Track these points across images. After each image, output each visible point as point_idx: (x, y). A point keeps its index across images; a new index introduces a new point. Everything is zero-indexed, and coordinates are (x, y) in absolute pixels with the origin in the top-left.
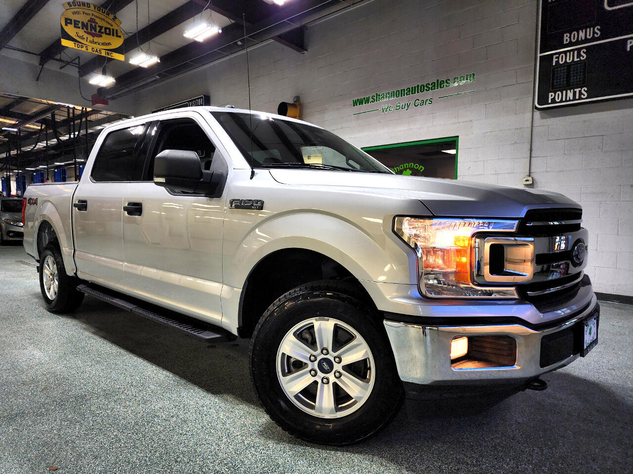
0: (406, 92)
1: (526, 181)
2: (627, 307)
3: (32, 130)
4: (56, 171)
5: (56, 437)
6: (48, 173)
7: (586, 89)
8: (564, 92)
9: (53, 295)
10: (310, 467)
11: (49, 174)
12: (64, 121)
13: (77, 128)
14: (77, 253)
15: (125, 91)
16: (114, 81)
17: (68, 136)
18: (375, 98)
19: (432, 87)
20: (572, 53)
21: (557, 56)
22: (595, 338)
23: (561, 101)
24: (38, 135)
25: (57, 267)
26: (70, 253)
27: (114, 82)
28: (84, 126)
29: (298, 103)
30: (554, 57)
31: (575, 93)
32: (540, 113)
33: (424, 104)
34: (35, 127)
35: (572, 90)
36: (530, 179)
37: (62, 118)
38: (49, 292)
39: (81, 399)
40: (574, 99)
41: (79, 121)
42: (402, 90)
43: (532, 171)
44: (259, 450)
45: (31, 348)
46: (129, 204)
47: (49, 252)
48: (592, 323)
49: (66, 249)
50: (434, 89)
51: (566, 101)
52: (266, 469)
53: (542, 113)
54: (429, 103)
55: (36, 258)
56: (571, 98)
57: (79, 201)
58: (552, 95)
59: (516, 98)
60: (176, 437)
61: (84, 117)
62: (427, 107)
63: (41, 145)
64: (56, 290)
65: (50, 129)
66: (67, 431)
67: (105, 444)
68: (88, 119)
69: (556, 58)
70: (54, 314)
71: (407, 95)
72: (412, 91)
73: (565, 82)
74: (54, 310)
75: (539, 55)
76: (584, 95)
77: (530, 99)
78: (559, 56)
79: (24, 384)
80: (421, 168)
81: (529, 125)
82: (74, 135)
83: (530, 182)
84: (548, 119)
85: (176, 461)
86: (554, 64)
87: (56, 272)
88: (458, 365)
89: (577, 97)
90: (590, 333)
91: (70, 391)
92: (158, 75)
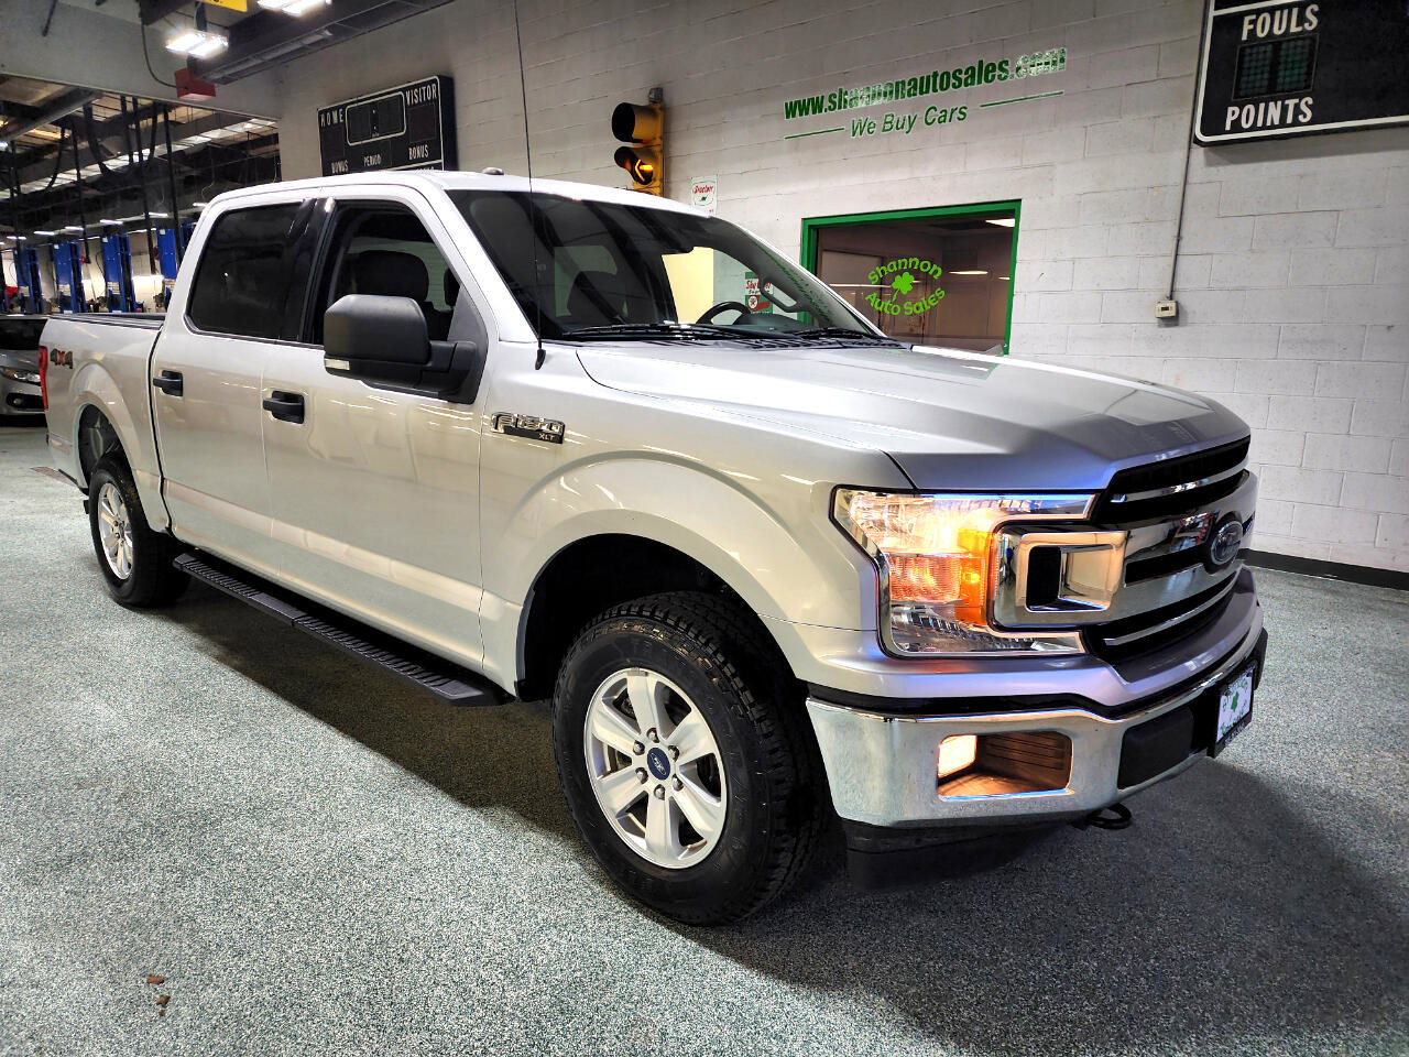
0: (907, 87)
1: (1163, 309)
2: (1352, 591)
3: (40, 142)
4: (105, 240)
5: (157, 908)
6: (86, 244)
7: (1310, 101)
8: (1262, 106)
9: (125, 568)
10: (665, 970)
11: (90, 251)
12: (113, 121)
13: (146, 139)
14: (168, 484)
15: (251, 64)
16: (226, 44)
17: (127, 157)
18: (836, 100)
19: (966, 80)
20: (1286, 12)
21: (1254, 17)
22: (1247, 710)
23: (1254, 128)
24: (56, 153)
25: (128, 511)
26: (153, 486)
27: (224, 47)
28: (161, 134)
29: (659, 105)
30: (1247, 19)
31: (1285, 109)
32: (1205, 152)
33: (948, 118)
34: (50, 134)
35: (1279, 103)
36: (1171, 304)
37: (110, 114)
38: (115, 561)
39: (203, 822)
40: (1283, 124)
41: (150, 121)
42: (897, 83)
43: (1178, 286)
44: (566, 933)
45: (86, 697)
46: (276, 394)
47: (107, 477)
48: (1241, 687)
49: (144, 476)
50: (972, 83)
51: (1264, 127)
52: (578, 974)
53: (1210, 153)
54: (959, 119)
55: (80, 484)
56: (1276, 122)
57: (165, 373)
58: (1233, 113)
59: (1151, 115)
60: (399, 906)
61: (160, 113)
62: (953, 128)
63: (66, 178)
64: (130, 558)
65: (82, 140)
66: (176, 895)
67: (257, 923)
68: (171, 117)
69: (1251, 22)
70: (130, 609)
71: (909, 95)
72: (921, 87)
73: (1266, 83)
74: (129, 601)
75: (1213, 13)
76: (1305, 116)
77: (1184, 119)
78: (1257, 18)
79: (80, 786)
80: (936, 272)
81: (1180, 180)
82: (141, 155)
83: (1172, 313)
84: (1221, 168)
85: (401, 960)
86: (1244, 37)
87: (127, 521)
88: (954, 787)
89: (1289, 120)
90: (1234, 706)
91: (177, 800)
92: (328, 28)
